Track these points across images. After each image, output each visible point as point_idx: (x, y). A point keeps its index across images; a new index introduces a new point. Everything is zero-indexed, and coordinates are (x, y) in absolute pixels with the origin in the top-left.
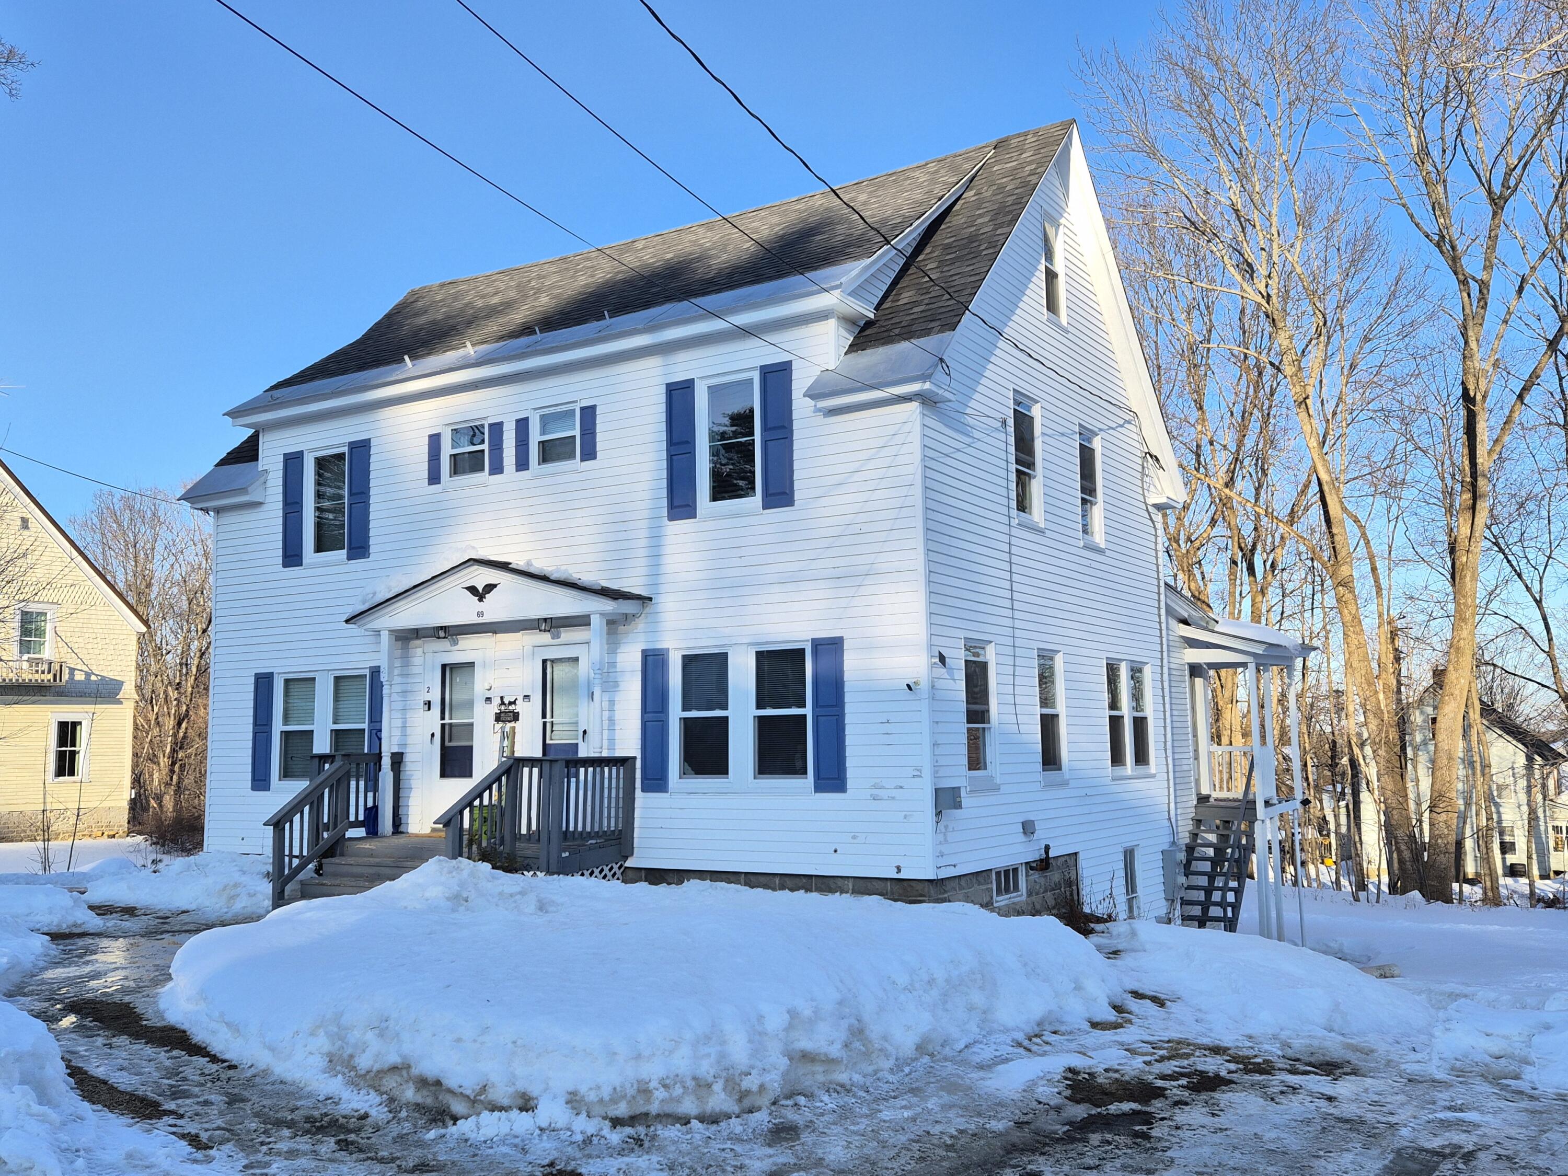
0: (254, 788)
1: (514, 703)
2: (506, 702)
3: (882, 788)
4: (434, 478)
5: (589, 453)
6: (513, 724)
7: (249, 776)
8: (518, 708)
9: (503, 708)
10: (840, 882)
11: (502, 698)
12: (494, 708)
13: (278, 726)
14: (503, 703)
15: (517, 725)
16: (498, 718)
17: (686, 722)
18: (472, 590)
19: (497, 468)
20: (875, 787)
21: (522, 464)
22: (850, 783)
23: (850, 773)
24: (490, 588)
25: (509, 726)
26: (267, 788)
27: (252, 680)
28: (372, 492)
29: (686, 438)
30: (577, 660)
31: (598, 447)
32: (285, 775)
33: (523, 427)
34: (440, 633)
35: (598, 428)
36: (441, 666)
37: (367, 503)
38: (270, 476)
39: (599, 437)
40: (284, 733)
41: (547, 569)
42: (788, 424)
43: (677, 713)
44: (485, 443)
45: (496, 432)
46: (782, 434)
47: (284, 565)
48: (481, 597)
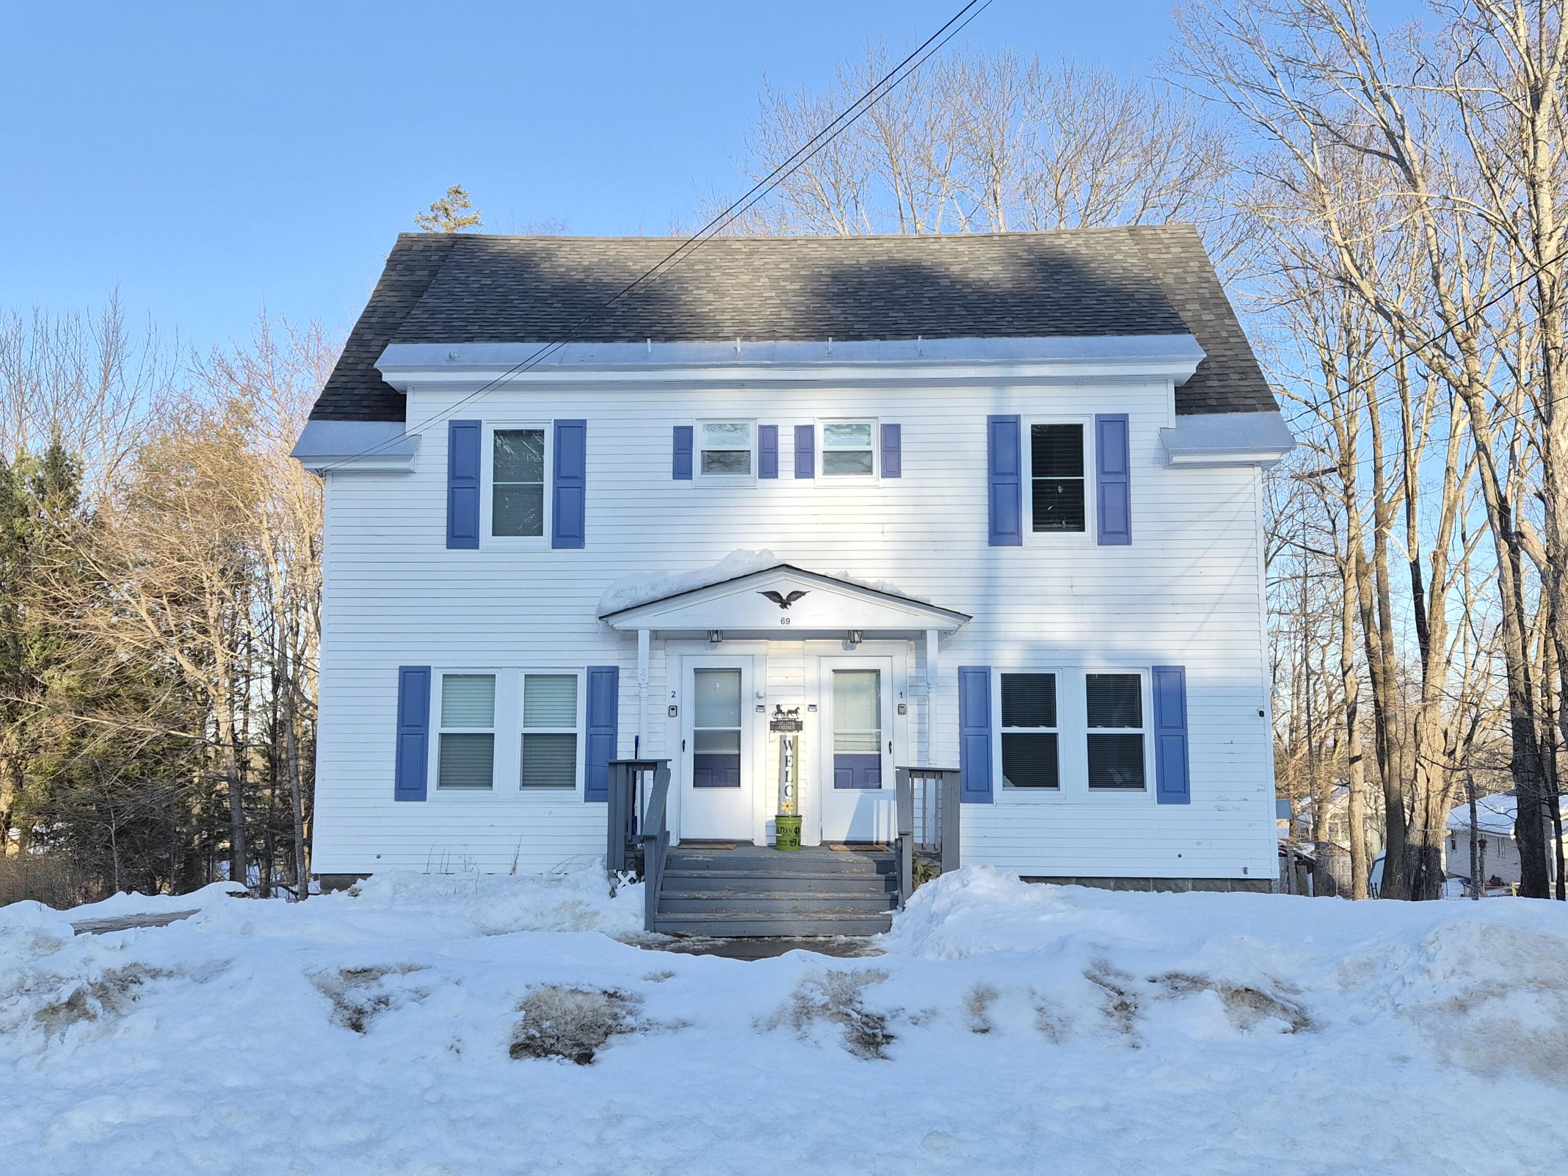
0: (400, 797)
1: (796, 712)
2: (784, 709)
3: (1227, 800)
4: (682, 470)
5: (892, 470)
6: (795, 733)
7: (392, 785)
8: (800, 717)
9: (780, 716)
10: (1180, 883)
11: (778, 706)
12: (769, 715)
13: (435, 729)
14: (779, 711)
15: (800, 734)
16: (774, 726)
18: (774, 596)
19: (769, 470)
20: (1218, 799)
21: (804, 470)
22: (1193, 796)
23: (1193, 787)
24: (797, 595)
25: (790, 736)
26: (422, 797)
27: (396, 674)
28: (588, 477)
29: (1011, 469)
30: (877, 672)
31: (904, 465)
32: (443, 782)
33: (805, 434)
34: (714, 637)
35: (903, 447)
36: (698, 671)
37: (582, 489)
38: (424, 442)
39: (903, 456)
40: (443, 735)
41: (871, 582)
42: (1125, 470)
43: (998, 729)
44: (752, 444)
45: (768, 434)
46: (1122, 478)
47: (450, 546)
48: (784, 604)
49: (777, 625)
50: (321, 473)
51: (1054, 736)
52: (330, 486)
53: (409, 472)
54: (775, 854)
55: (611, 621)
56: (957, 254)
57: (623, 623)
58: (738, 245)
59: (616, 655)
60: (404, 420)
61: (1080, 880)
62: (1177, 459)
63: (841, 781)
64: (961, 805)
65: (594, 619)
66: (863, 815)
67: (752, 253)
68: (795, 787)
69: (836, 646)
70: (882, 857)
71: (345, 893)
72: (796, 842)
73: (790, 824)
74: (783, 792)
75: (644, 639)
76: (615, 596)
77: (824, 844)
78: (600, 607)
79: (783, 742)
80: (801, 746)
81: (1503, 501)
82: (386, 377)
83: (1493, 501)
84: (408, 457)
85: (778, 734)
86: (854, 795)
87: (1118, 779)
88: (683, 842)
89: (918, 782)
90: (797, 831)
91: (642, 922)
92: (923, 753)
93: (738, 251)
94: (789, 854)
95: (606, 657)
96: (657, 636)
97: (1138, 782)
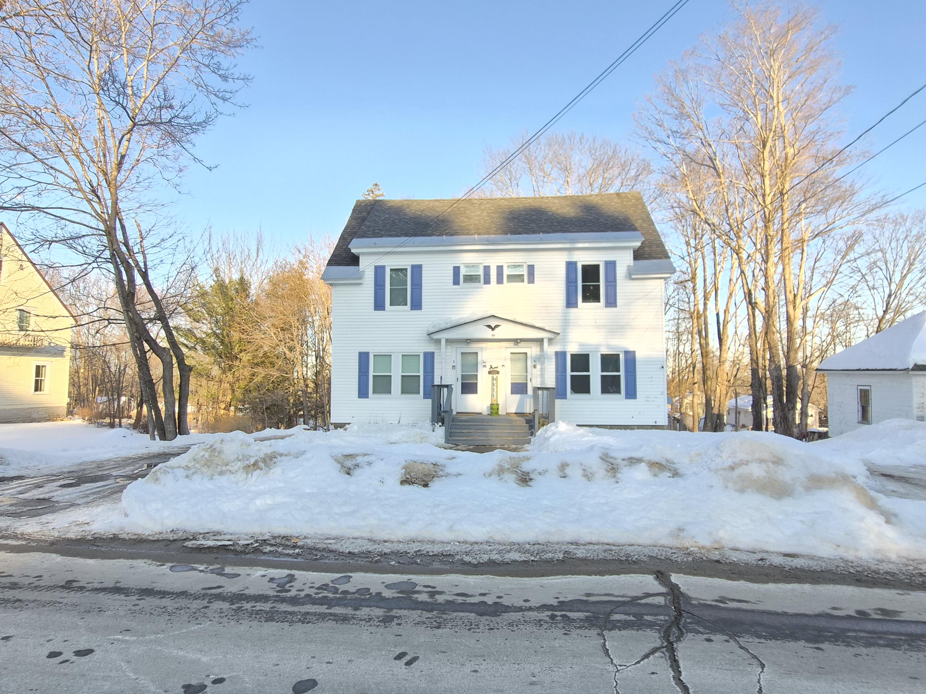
0: (360, 397)
1: (497, 368)
2: (493, 367)
3: (650, 398)
4: (456, 282)
5: (531, 280)
6: (497, 375)
7: (357, 393)
8: (499, 369)
9: (491, 369)
10: (633, 427)
11: (491, 366)
12: (487, 369)
13: (371, 373)
15: (499, 375)
16: (490, 373)
17: (572, 376)
18: (489, 326)
19: (487, 281)
20: (647, 397)
21: (500, 281)
22: (638, 396)
23: (638, 393)
24: (497, 326)
25: (495, 376)
26: (367, 397)
27: (357, 354)
28: (423, 285)
29: (574, 281)
30: (526, 353)
31: (535, 279)
32: (374, 392)
33: (500, 269)
34: (469, 341)
35: (535, 273)
36: (462, 353)
37: (421, 289)
38: (366, 273)
39: (535, 276)
40: (374, 376)
41: (524, 321)
42: (615, 281)
43: (569, 373)
44: (481, 272)
45: (487, 269)
46: (613, 284)
47: (375, 310)
48: (493, 329)
49: (490, 337)
50: (331, 285)
51: (589, 376)
52: (334, 289)
53: (361, 284)
54: (490, 417)
55: (432, 335)
56: (554, 203)
57: (435, 336)
58: (476, 201)
59: (433, 348)
60: (358, 265)
61: (597, 426)
62: (633, 277)
63: (513, 392)
64: (556, 400)
65: (426, 335)
66: (521, 404)
67: (480, 204)
68: (497, 394)
69: (511, 344)
70: (528, 418)
71: (342, 429)
72: (497, 413)
73: (495, 407)
74: (492, 396)
75: (443, 342)
76: (433, 327)
77: (507, 414)
78: (428, 331)
79: (493, 378)
80: (499, 380)
81: (750, 291)
82: (352, 251)
83: (746, 291)
84: (361, 278)
85: (491, 375)
86: (517, 397)
87: (611, 391)
88: (458, 413)
89: (540, 392)
90: (498, 409)
91: (444, 440)
92: (542, 382)
93: (476, 203)
94: (495, 417)
95: (430, 348)
96: (447, 341)
97: (618, 392)
